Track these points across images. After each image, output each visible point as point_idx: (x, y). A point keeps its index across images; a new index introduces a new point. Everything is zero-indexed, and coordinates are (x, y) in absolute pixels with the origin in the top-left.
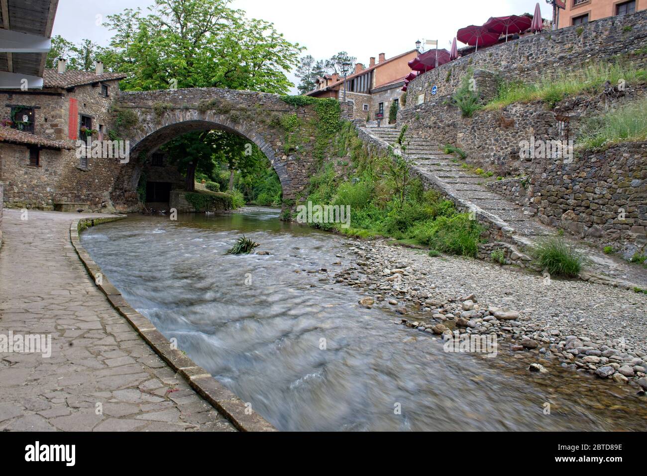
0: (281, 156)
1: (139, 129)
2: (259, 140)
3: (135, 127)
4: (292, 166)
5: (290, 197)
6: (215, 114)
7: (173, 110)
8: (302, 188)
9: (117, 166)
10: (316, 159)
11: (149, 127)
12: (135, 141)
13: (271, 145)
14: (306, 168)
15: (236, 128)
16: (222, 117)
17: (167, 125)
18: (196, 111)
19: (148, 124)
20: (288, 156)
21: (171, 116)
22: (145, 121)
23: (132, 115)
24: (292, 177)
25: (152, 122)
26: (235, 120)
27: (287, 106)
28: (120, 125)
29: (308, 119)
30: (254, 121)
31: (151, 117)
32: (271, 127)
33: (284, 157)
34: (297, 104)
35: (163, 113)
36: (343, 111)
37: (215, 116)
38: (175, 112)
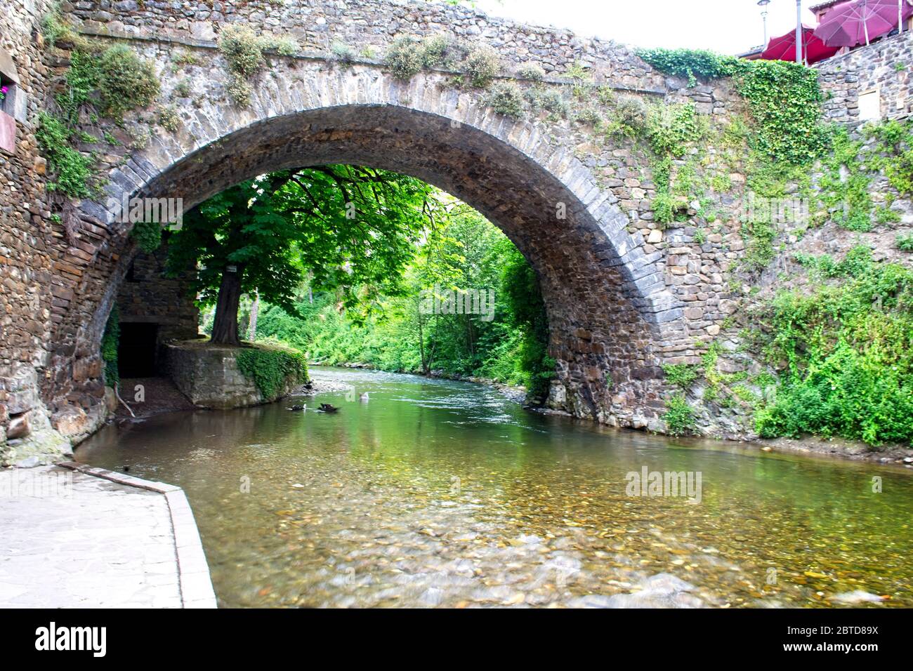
0: (645, 231)
1: (161, 124)
2: (581, 180)
3: (146, 115)
4: (684, 261)
5: (685, 360)
6: (441, 88)
7: (293, 61)
8: (714, 329)
9: (66, 264)
10: (754, 240)
11: (202, 118)
12: (145, 167)
13: (614, 199)
14: (725, 267)
15: (511, 139)
16: (465, 99)
17: (272, 114)
18: (377, 73)
19: (197, 106)
20: (668, 230)
21: (288, 83)
22: (185, 95)
23: (131, 66)
24: (686, 296)
25: (212, 103)
26: (506, 112)
27: (658, 79)
28: (82, 103)
29: (723, 120)
30: (564, 117)
31: (211, 83)
32: (616, 139)
33: (656, 236)
34: (696, 74)
35: (258, 70)
36: (830, 97)
37: (444, 96)
38: (300, 73)
